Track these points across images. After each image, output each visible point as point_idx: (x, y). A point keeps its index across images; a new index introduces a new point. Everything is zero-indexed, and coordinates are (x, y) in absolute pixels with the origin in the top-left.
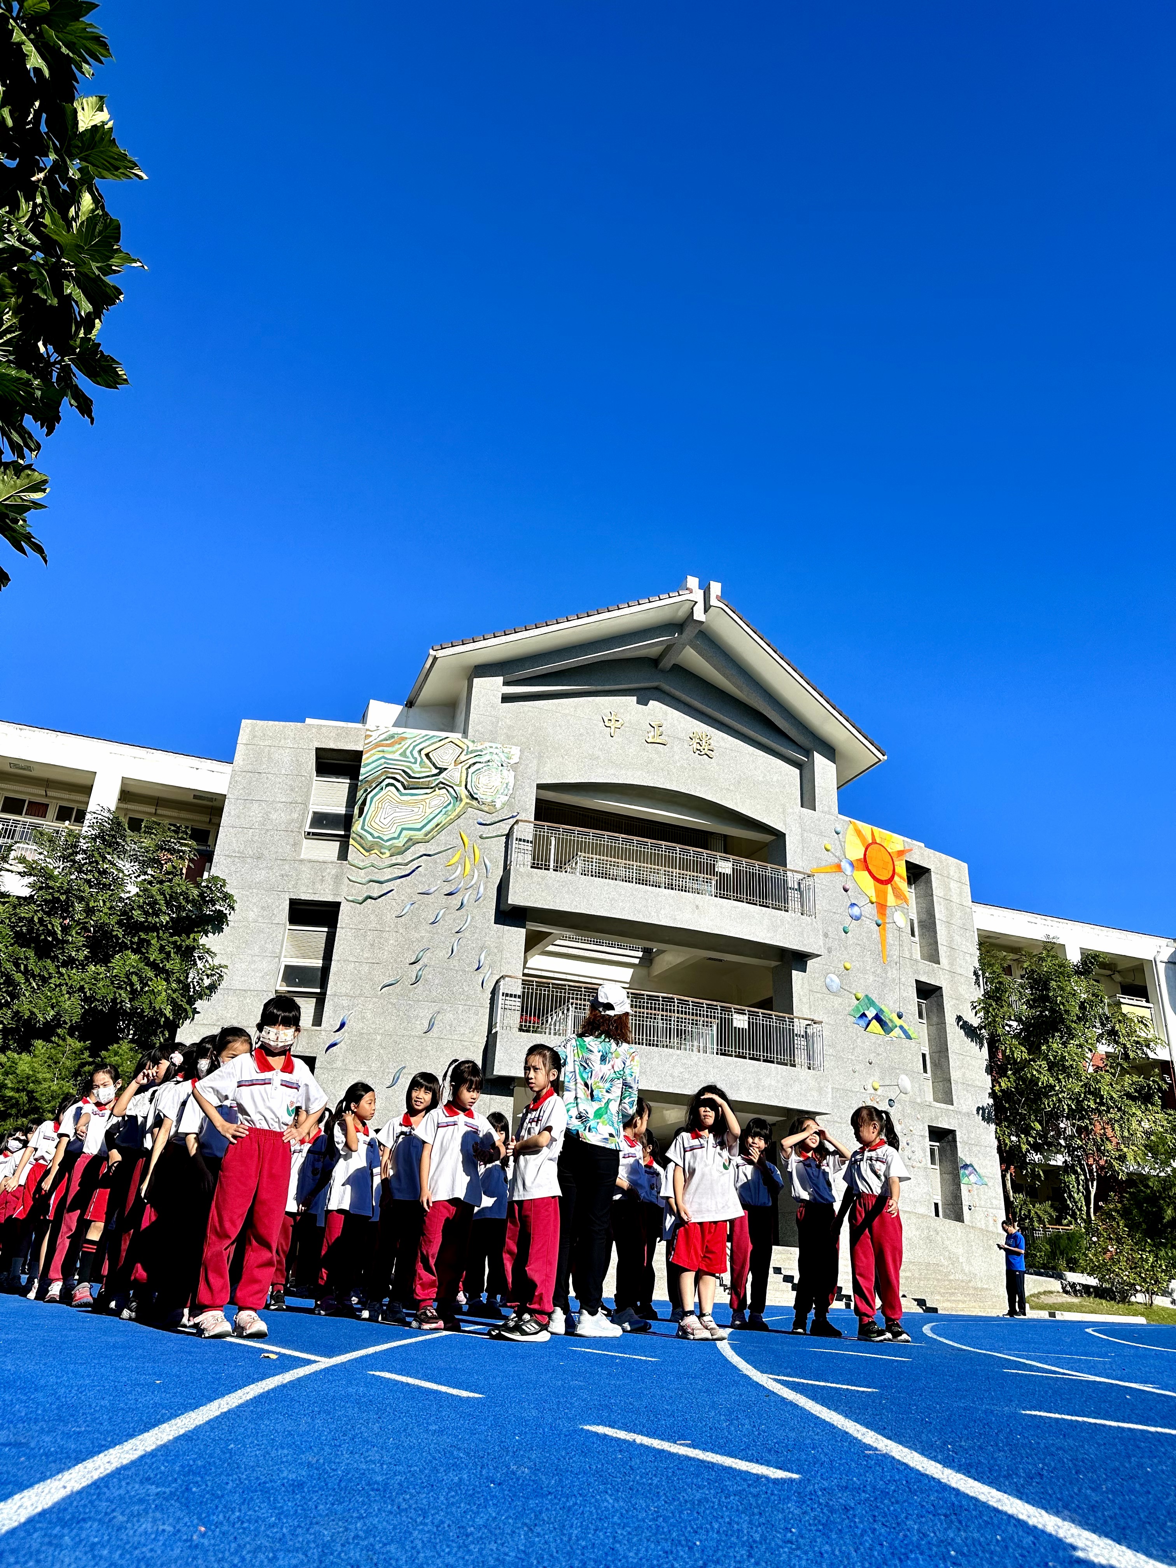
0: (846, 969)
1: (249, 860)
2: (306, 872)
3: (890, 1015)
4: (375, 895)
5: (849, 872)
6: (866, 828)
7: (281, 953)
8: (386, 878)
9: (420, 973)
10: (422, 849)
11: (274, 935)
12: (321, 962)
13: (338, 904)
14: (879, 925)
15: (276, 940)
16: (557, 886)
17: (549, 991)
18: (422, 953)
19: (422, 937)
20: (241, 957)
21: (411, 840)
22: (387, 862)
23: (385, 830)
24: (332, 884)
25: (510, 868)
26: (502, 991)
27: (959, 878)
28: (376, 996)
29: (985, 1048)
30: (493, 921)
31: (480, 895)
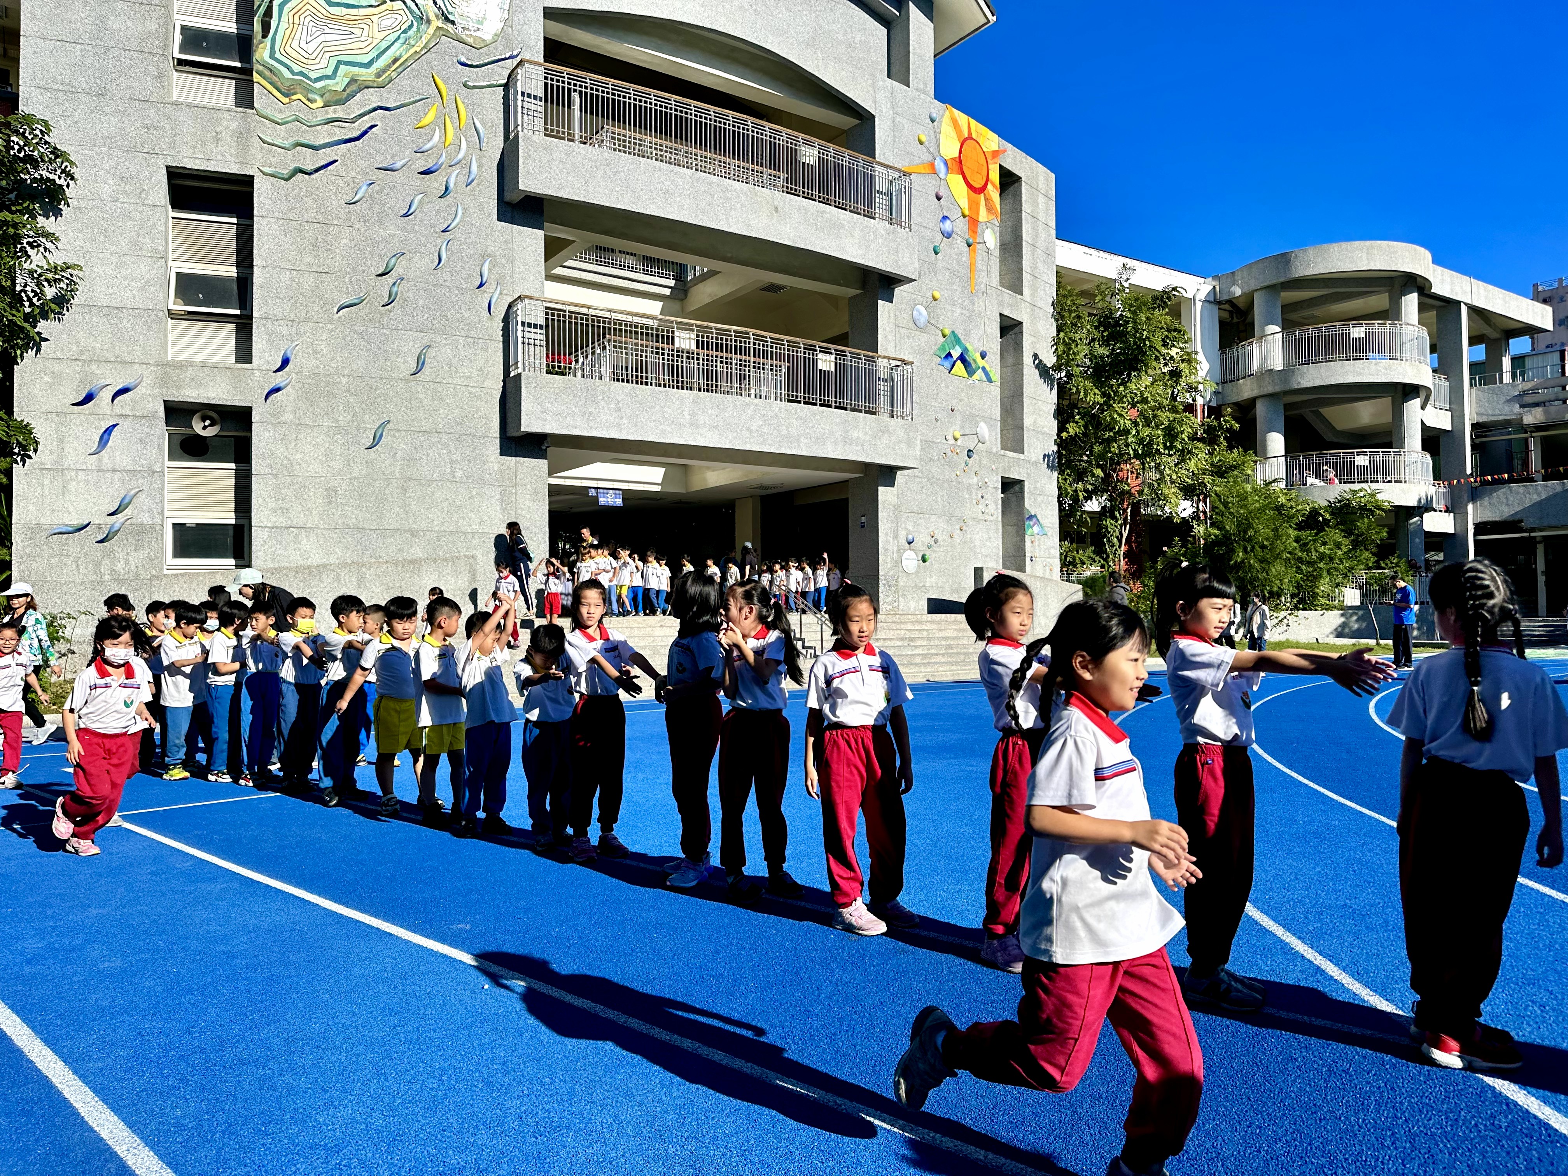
0: (935, 299)
1: (84, 98)
2: (187, 123)
3: (974, 356)
4: (309, 167)
5: (942, 175)
6: (963, 118)
7: (167, 252)
8: (322, 142)
9: (395, 289)
10: (375, 99)
11: (150, 225)
12: (234, 269)
13: (248, 181)
14: (969, 246)
15: (154, 231)
16: (587, 165)
17: (587, 320)
18: (393, 260)
19: (392, 236)
20: (101, 256)
21: (356, 81)
22: (323, 115)
23: (310, 62)
24: (235, 144)
25: (517, 136)
26: (519, 319)
27: (1047, 191)
28: (331, 321)
29: (1055, 391)
30: (496, 217)
31: (472, 177)
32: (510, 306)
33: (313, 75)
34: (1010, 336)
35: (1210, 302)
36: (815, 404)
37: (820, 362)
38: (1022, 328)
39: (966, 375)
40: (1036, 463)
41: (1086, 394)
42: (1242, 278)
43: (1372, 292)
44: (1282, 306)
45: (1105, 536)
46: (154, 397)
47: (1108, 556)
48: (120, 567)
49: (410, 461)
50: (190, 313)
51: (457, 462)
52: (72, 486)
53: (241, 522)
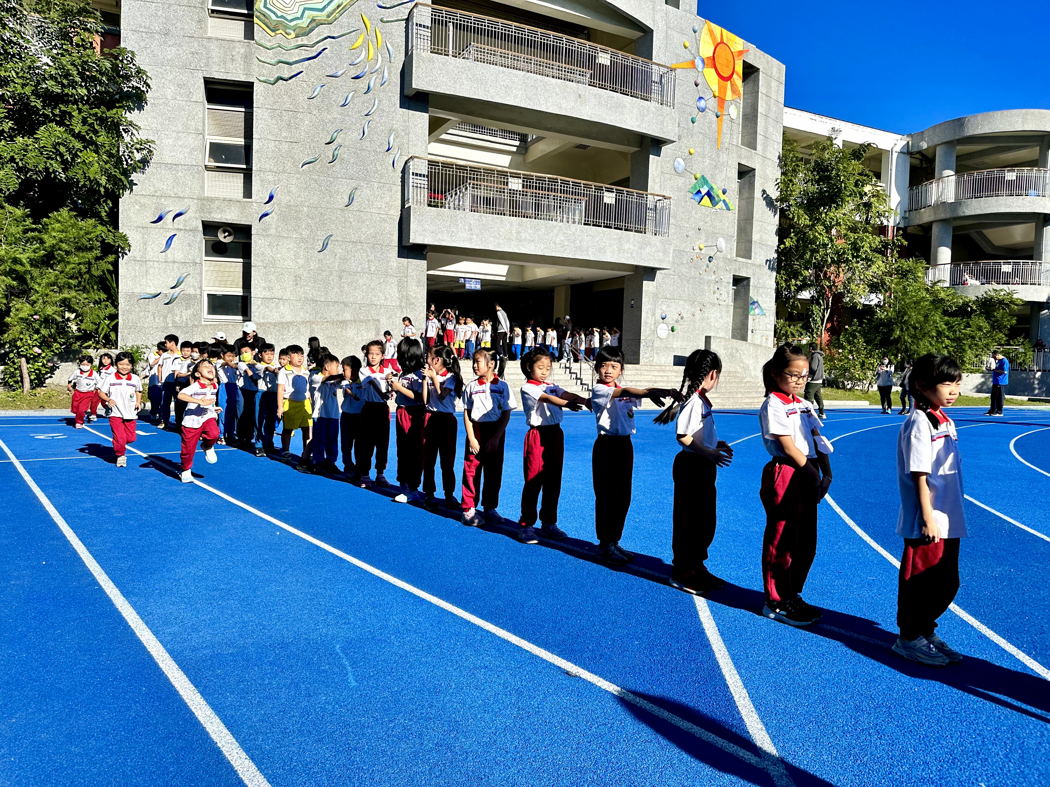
0: (691, 154)
1: (157, 36)
2: (216, 51)
3: (717, 192)
4: (286, 76)
5: (700, 69)
6: (717, 29)
7: (204, 130)
9: (336, 152)
10: (326, 31)
11: (194, 113)
12: (243, 140)
13: (251, 85)
14: (718, 117)
15: (197, 117)
16: (456, 72)
17: (453, 171)
18: (336, 134)
19: (335, 118)
20: (167, 133)
21: (315, 20)
22: (294, 43)
23: (288, 9)
24: (243, 63)
25: (412, 53)
26: (411, 171)
27: (779, 77)
28: (298, 172)
29: (777, 216)
30: (398, 105)
31: (384, 80)
32: (406, 163)
33: (289, 18)
34: (747, 178)
35: (904, 153)
36: (601, 226)
37: (605, 198)
38: (754, 173)
39: (711, 206)
40: (760, 266)
41: (799, 220)
42: (928, 136)
43: (1026, 146)
44: (957, 157)
45: (811, 317)
46: (197, 219)
47: (813, 330)
48: (177, 319)
49: (344, 259)
50: (218, 167)
51: (372, 261)
52: (151, 271)
53: (246, 294)
